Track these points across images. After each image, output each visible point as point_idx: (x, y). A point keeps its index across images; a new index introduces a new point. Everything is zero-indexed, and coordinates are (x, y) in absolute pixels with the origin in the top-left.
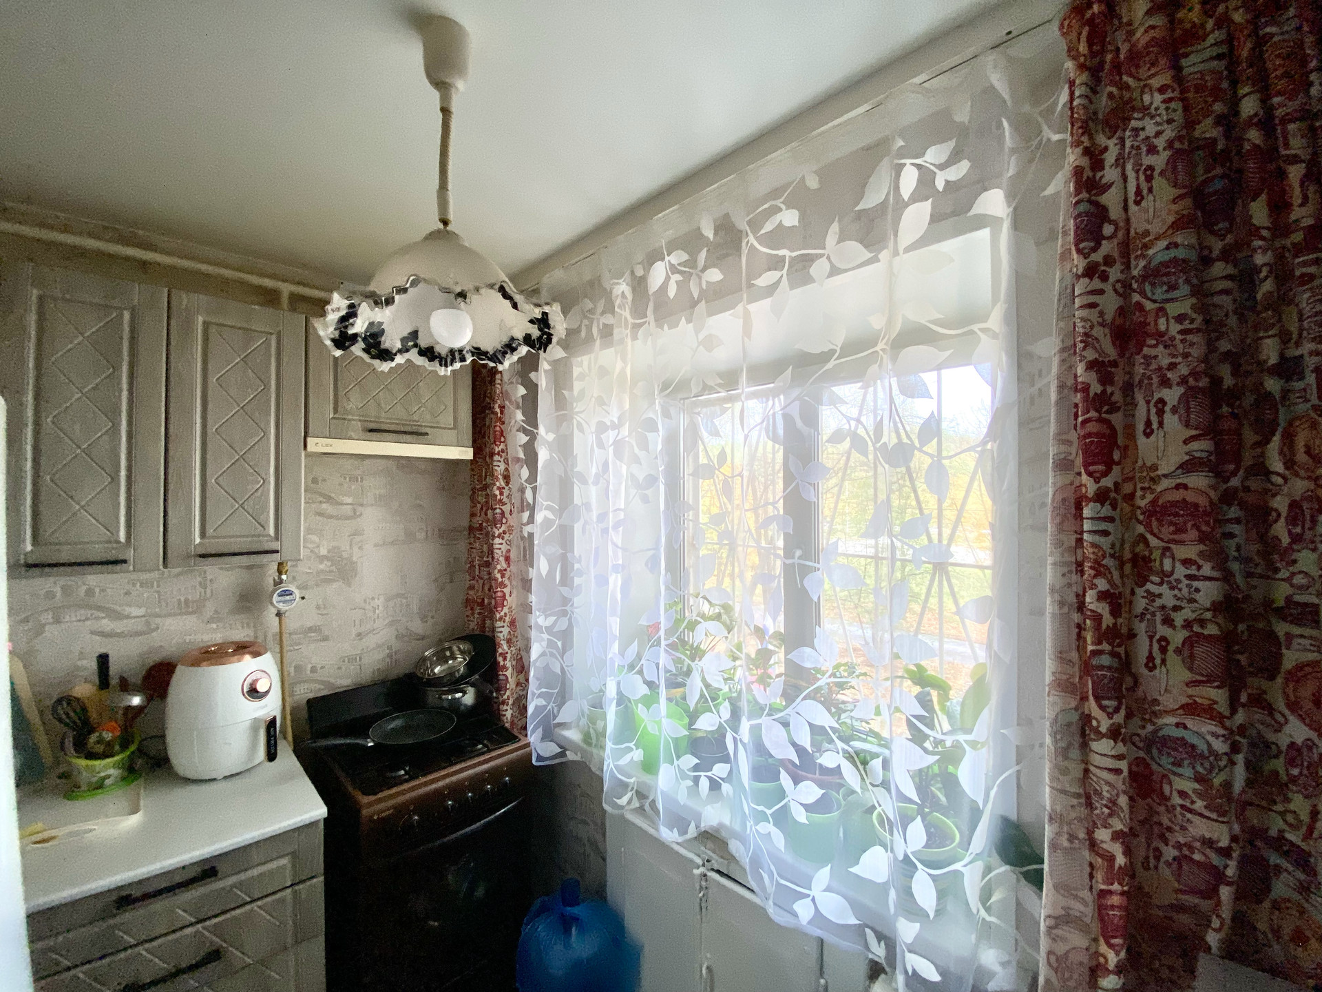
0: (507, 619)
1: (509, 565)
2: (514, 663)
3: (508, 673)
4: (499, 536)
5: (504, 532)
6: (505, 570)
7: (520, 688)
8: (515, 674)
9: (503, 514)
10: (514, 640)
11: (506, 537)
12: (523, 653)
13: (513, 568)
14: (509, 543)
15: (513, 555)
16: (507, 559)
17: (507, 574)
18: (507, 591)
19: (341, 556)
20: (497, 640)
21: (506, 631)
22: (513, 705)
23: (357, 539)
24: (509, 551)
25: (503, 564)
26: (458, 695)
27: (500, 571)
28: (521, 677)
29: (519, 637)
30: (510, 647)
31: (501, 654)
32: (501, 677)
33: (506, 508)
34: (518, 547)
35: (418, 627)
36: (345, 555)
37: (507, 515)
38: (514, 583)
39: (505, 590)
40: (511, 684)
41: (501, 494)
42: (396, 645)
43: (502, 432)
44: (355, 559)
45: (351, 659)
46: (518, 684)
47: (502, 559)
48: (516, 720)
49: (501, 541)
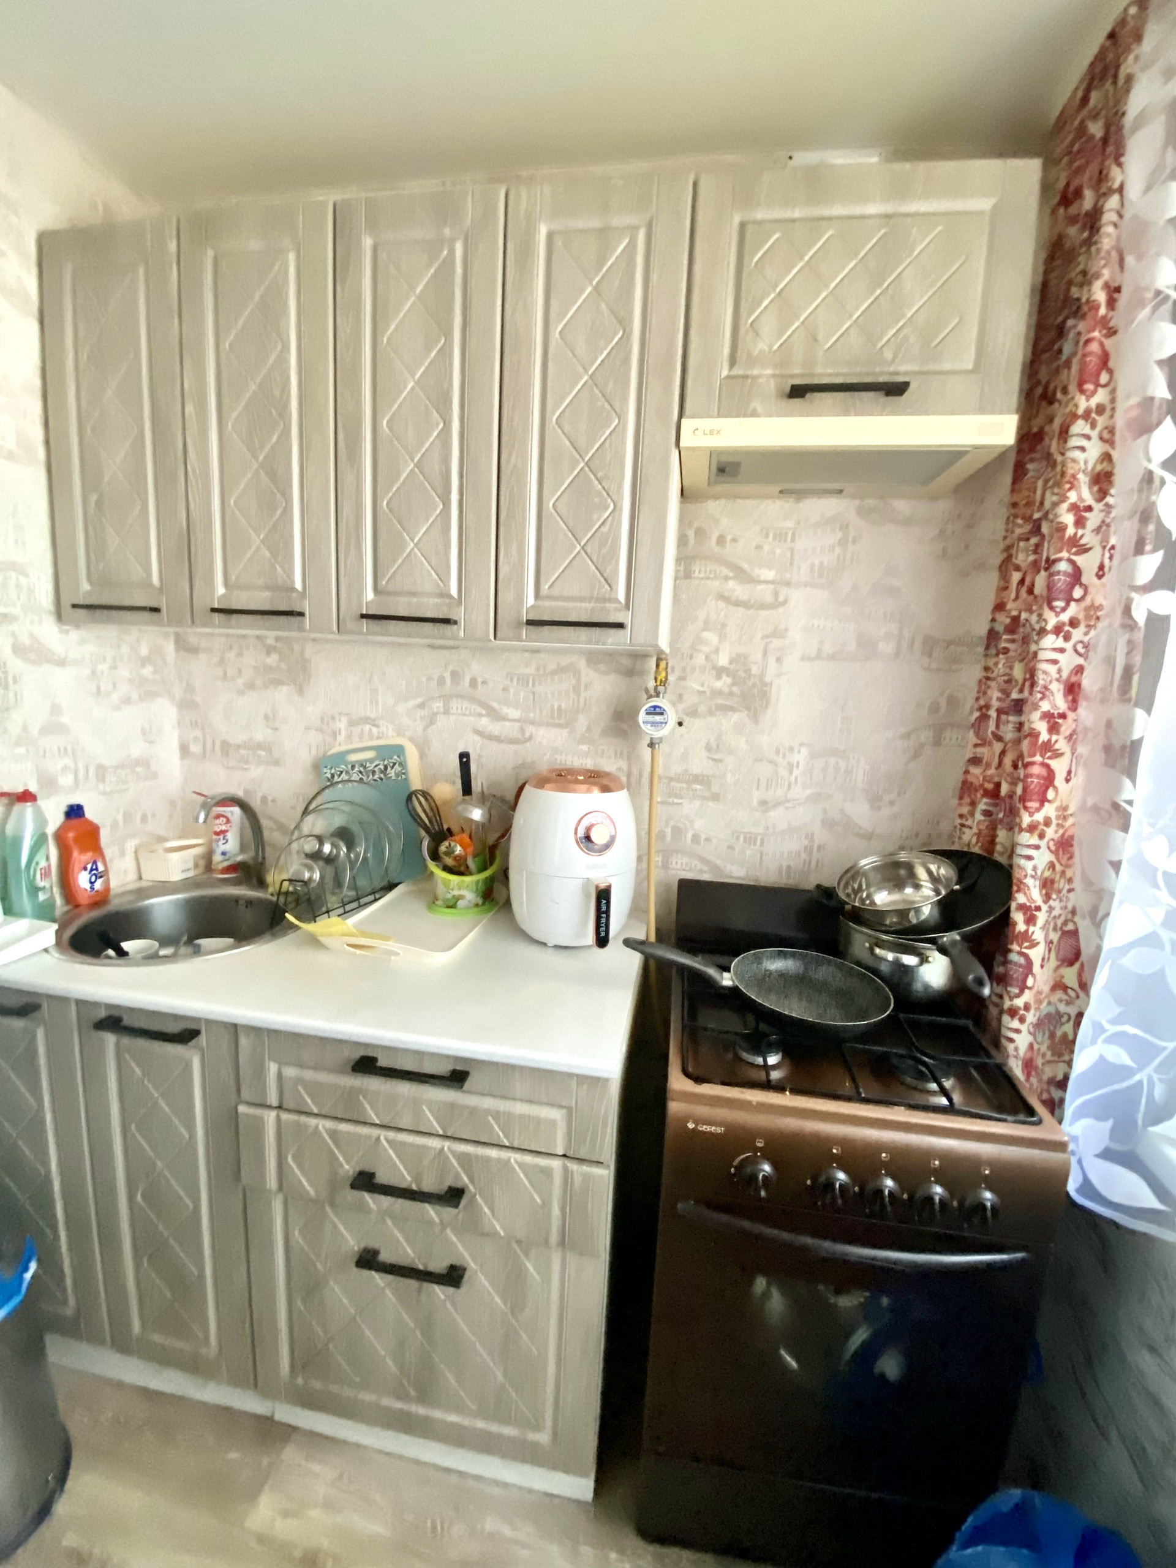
0: (1050, 832)
1: (1074, 705)
2: (1055, 937)
3: (1036, 954)
4: (1058, 630)
5: (1074, 623)
6: (1063, 716)
7: (1060, 994)
8: (1053, 963)
9: (1076, 575)
10: (1062, 884)
11: (1077, 634)
12: (1083, 925)
13: (1085, 714)
14: (1085, 650)
15: (1088, 682)
16: (1072, 690)
17: (1066, 727)
18: (1059, 767)
19: (748, 671)
20: (1017, 874)
21: (1042, 858)
22: (1038, 1025)
23: (776, 643)
24: (1079, 670)
25: (1059, 701)
26: (909, 960)
27: (1047, 716)
28: (1070, 976)
29: (1077, 884)
30: (1047, 898)
31: (1022, 907)
32: (1014, 957)
33: (1088, 563)
34: (1110, 661)
35: (861, 813)
36: (755, 670)
37: (1088, 577)
38: (1081, 749)
39: (1053, 763)
40: (1041, 978)
41: (1080, 523)
42: (821, 836)
43: (1105, 360)
44: (767, 679)
45: (750, 839)
46: (1059, 986)
47: (1057, 689)
48: (1039, 1061)
49: (1060, 642)
